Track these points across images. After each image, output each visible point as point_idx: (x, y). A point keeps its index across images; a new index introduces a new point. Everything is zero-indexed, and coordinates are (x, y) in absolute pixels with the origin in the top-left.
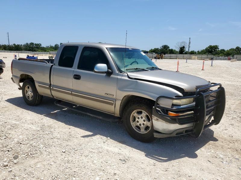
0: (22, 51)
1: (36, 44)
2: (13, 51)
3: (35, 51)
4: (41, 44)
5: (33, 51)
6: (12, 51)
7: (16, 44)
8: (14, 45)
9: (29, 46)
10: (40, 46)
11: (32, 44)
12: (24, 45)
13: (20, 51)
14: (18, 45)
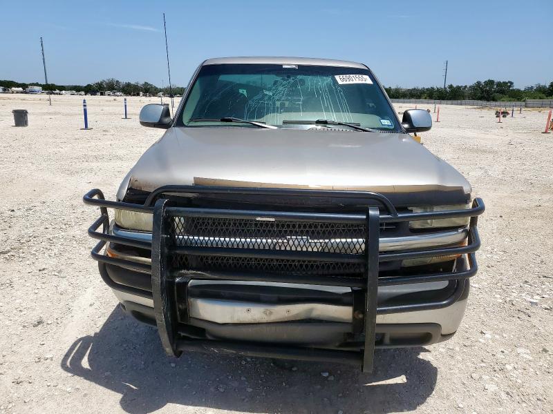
0: (463, 101)
1: (499, 84)
2: (445, 101)
3: (494, 100)
4: (512, 83)
5: (488, 101)
6: (443, 101)
7: (455, 86)
8: (451, 86)
9: (481, 89)
10: (510, 86)
11: (491, 82)
12: (470, 87)
13: (459, 101)
14: (459, 88)
